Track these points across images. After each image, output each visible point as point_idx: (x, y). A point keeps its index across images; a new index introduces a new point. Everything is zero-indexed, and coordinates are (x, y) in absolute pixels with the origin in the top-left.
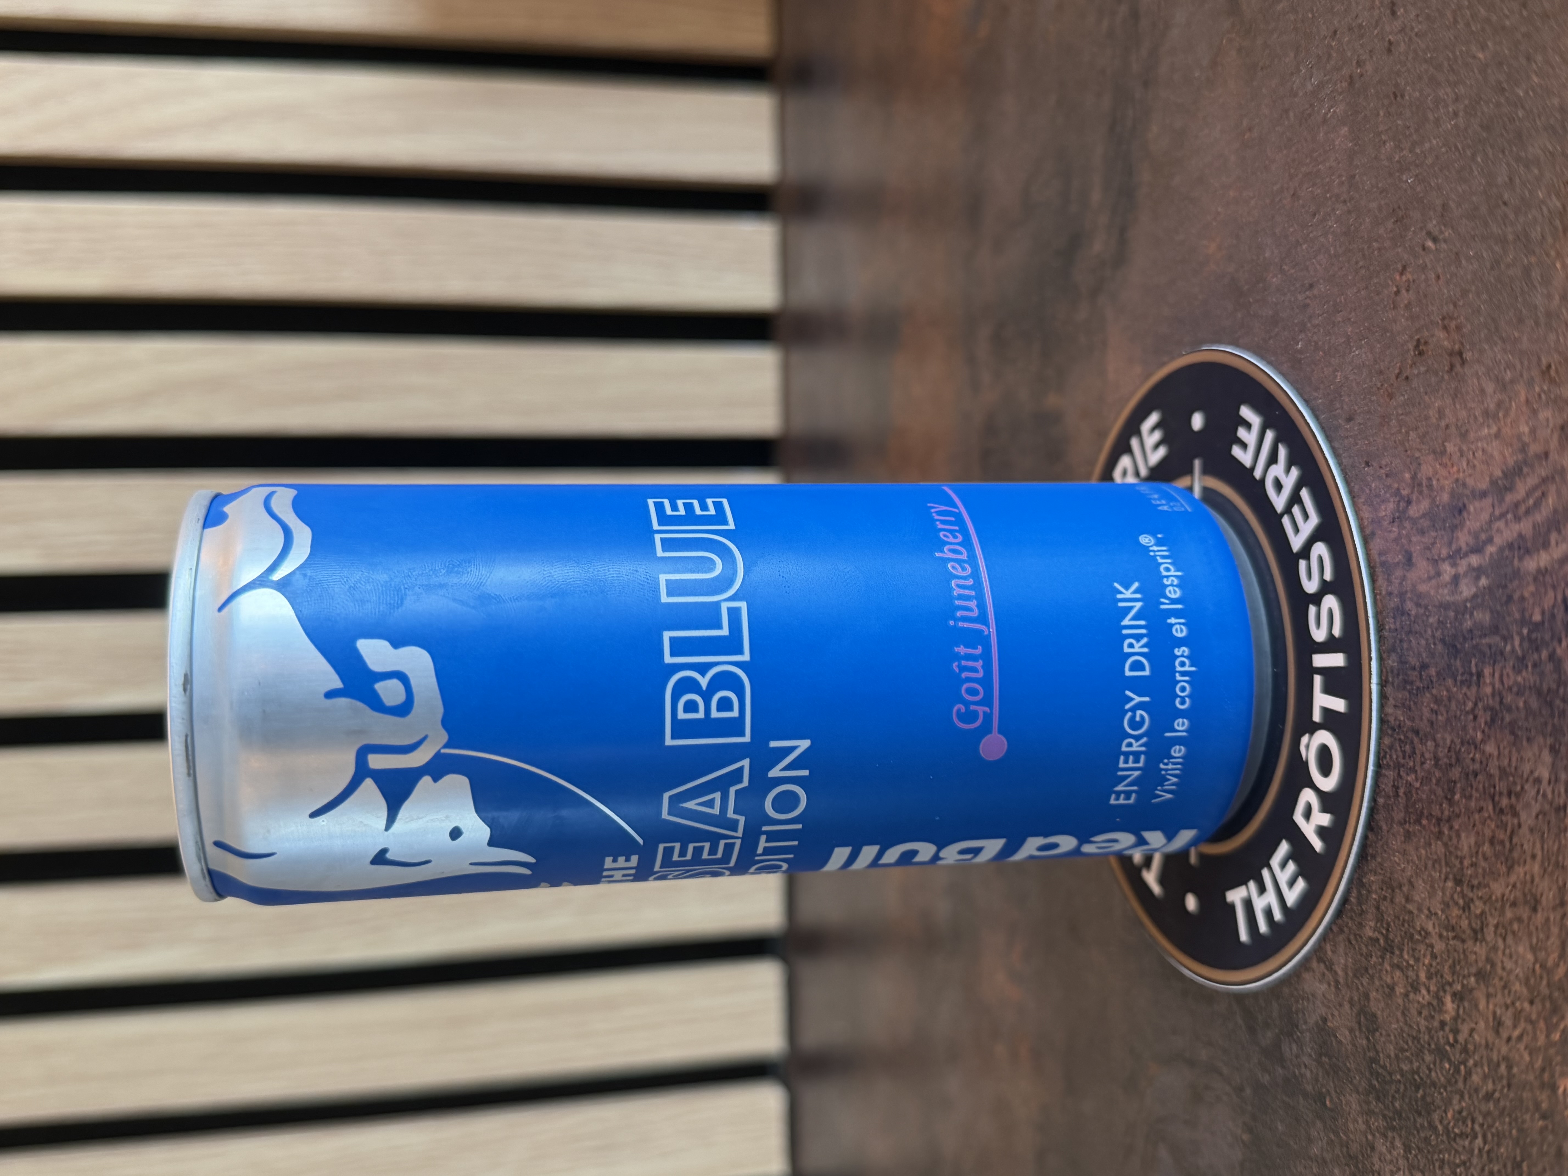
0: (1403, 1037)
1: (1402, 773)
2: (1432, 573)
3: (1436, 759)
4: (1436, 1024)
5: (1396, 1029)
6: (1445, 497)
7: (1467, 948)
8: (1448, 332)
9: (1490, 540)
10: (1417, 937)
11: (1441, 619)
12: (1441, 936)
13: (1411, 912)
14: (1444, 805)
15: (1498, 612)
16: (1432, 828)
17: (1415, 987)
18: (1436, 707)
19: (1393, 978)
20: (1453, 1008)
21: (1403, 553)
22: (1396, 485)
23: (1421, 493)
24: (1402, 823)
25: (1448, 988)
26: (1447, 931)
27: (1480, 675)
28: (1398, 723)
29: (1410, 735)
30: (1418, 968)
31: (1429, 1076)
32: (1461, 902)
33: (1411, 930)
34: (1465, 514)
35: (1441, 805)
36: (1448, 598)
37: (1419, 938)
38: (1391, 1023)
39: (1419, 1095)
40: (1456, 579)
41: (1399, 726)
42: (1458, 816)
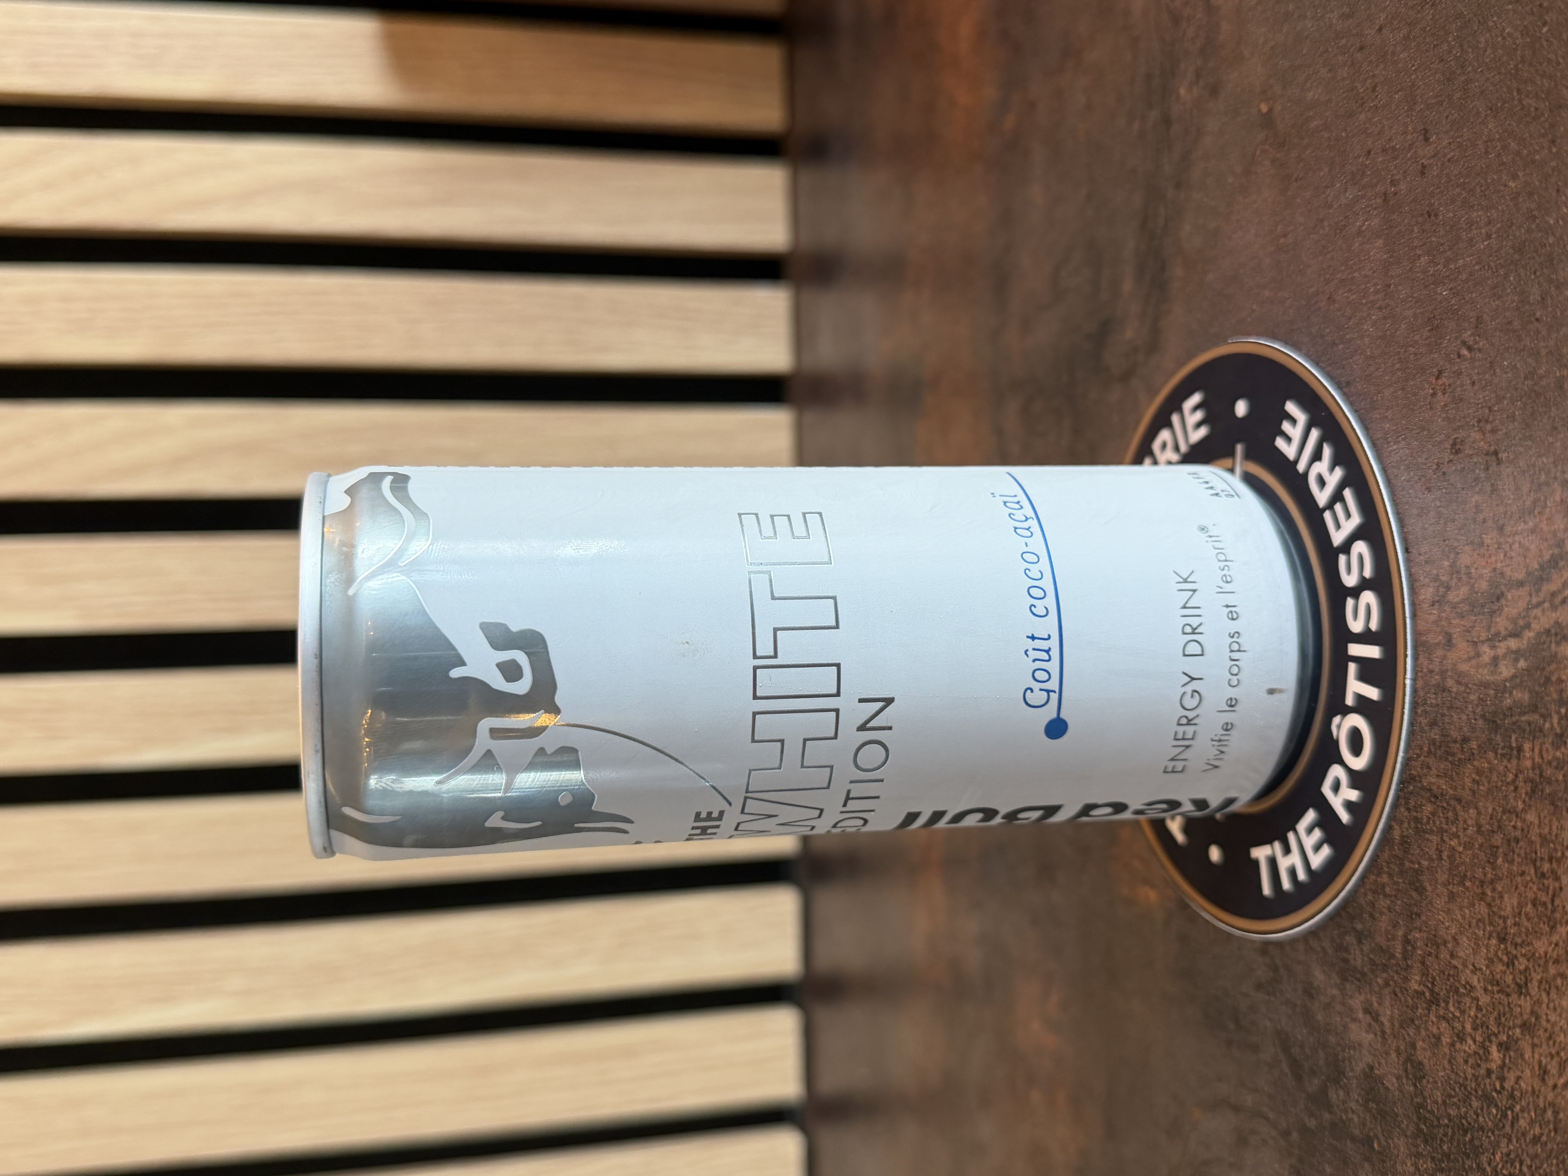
0: (1450, 1083)
1: (1445, 838)
2: (1472, 654)
3: (1479, 826)
4: (1483, 1072)
5: (1443, 1077)
6: (1484, 585)
7: (1512, 1001)
8: (1484, 434)
9: (1528, 626)
10: (1462, 990)
11: (1481, 696)
12: (1486, 990)
13: (1455, 967)
14: (1487, 869)
15: (1537, 693)
16: (1475, 888)
17: (1461, 1037)
18: (1477, 778)
19: (1439, 1028)
20: (1499, 1057)
21: (1443, 634)
22: (1435, 572)
23: (1460, 579)
24: (1445, 885)
25: (1493, 1038)
26: (1493, 985)
27: (1520, 749)
28: (1440, 791)
29: (1453, 802)
30: (1464, 1019)
31: (1476, 1121)
32: (1505, 958)
33: (1456, 984)
34: (1503, 601)
35: (1484, 868)
36: (1488, 678)
37: (1464, 991)
38: (1438, 1071)
39: (1467, 1139)
40: (1495, 660)
41: (1442, 794)
42: (1501, 879)
